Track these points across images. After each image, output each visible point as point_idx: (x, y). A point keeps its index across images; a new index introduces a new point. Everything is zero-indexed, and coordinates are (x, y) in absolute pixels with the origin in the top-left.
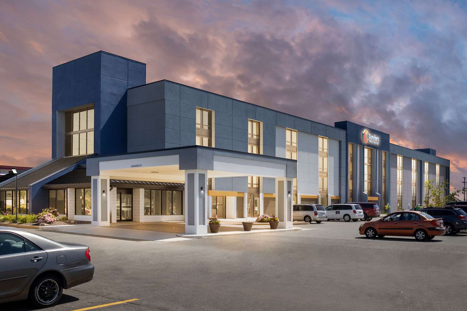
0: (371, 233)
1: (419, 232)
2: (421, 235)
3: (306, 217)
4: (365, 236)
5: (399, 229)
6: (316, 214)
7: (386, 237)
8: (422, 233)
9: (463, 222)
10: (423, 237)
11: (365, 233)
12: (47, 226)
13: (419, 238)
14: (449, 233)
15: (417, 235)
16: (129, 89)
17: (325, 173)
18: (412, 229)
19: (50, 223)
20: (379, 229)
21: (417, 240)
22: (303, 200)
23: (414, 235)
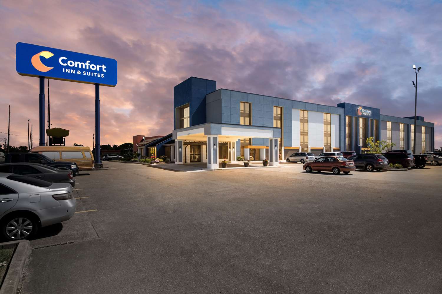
0: (308, 169)
1: (335, 169)
2: (336, 171)
3: (302, 160)
4: (305, 171)
5: (324, 167)
6: (307, 158)
7: (322, 172)
8: (337, 169)
9: (380, 163)
10: (337, 172)
11: (306, 170)
12: (155, 164)
13: (335, 173)
14: (371, 170)
15: (334, 171)
16: (207, 95)
17: (328, 134)
18: (330, 167)
19: (157, 163)
20: (313, 167)
21: (334, 174)
22: (311, 150)
23: (332, 171)
